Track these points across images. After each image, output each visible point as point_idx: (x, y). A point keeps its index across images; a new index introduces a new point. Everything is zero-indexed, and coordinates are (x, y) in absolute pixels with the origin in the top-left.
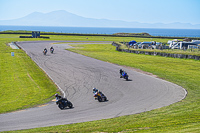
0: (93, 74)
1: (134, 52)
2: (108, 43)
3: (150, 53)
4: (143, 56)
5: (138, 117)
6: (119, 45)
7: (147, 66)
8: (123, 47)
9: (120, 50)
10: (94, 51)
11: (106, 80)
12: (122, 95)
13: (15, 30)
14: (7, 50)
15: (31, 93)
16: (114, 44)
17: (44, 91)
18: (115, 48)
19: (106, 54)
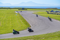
0: (40, 20)
1: (53, 14)
2: (45, 11)
3: (58, 14)
4: (55, 15)
5: (54, 33)
6: (48, 12)
7: (57, 18)
8: (49, 12)
9: (48, 13)
10: (41, 13)
11: (44, 22)
12: (49, 27)
13: (17, 8)
14: (15, 13)
15: (22, 26)
16: (47, 11)
17: (26, 26)
18: (47, 13)
19: (44, 14)
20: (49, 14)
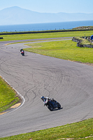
0: (53, 74)
2: (67, 39)
6: (80, 41)
8: (85, 42)
9: (82, 46)
11: (69, 80)
12: (87, 95)
16: (74, 39)
17: (2, 97)
19: (66, 51)
20: (85, 49)
